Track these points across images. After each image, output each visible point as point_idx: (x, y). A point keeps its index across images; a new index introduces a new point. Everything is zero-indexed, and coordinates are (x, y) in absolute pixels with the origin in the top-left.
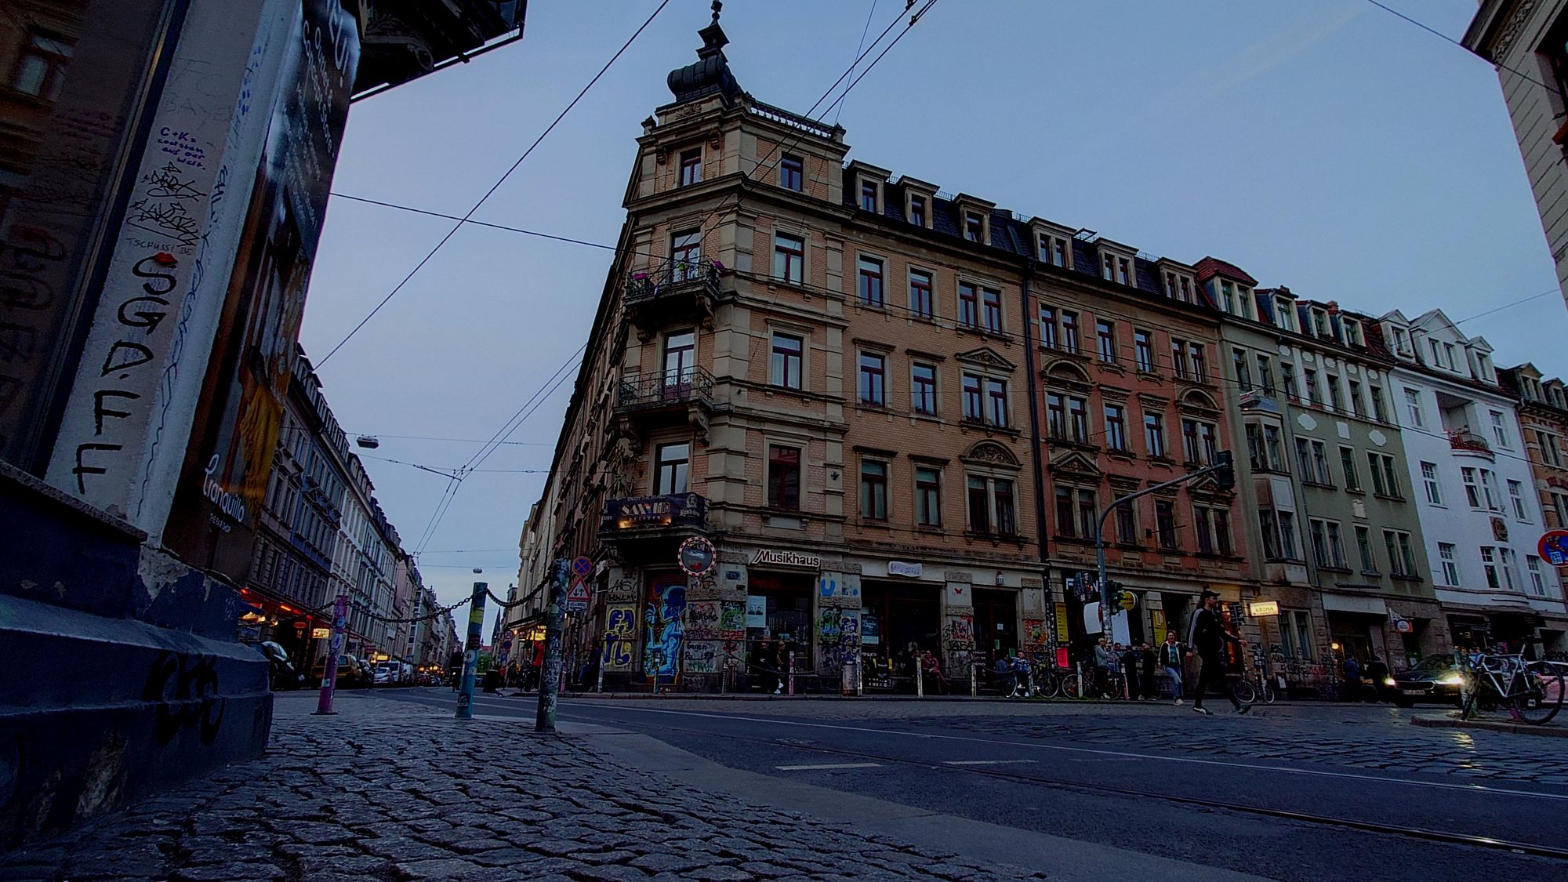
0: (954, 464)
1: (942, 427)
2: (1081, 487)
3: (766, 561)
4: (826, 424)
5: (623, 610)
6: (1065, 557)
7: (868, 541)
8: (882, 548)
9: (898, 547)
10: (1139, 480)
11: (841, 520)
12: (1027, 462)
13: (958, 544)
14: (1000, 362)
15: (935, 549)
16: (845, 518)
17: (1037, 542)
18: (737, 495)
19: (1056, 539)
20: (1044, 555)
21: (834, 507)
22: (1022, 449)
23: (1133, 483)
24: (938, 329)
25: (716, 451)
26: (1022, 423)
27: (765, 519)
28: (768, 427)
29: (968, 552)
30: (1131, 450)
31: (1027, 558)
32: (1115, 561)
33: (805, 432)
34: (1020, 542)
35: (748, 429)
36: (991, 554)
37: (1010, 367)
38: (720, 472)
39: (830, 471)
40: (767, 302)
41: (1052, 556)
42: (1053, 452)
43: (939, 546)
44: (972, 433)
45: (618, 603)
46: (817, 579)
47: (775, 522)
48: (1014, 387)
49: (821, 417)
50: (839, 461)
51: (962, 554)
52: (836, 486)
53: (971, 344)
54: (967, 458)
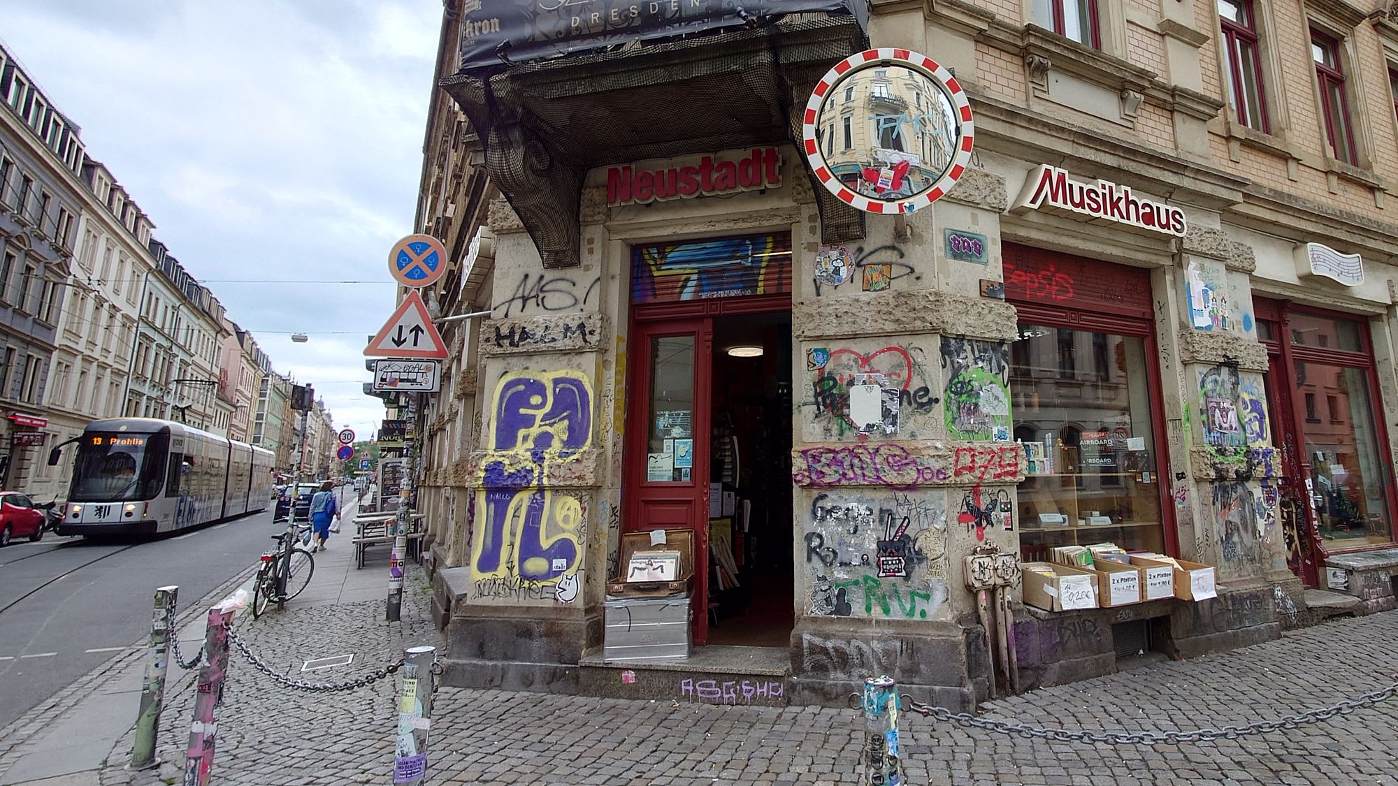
5: (547, 379)
21: (1188, 70)
45: (529, 355)
47: (1060, 83)
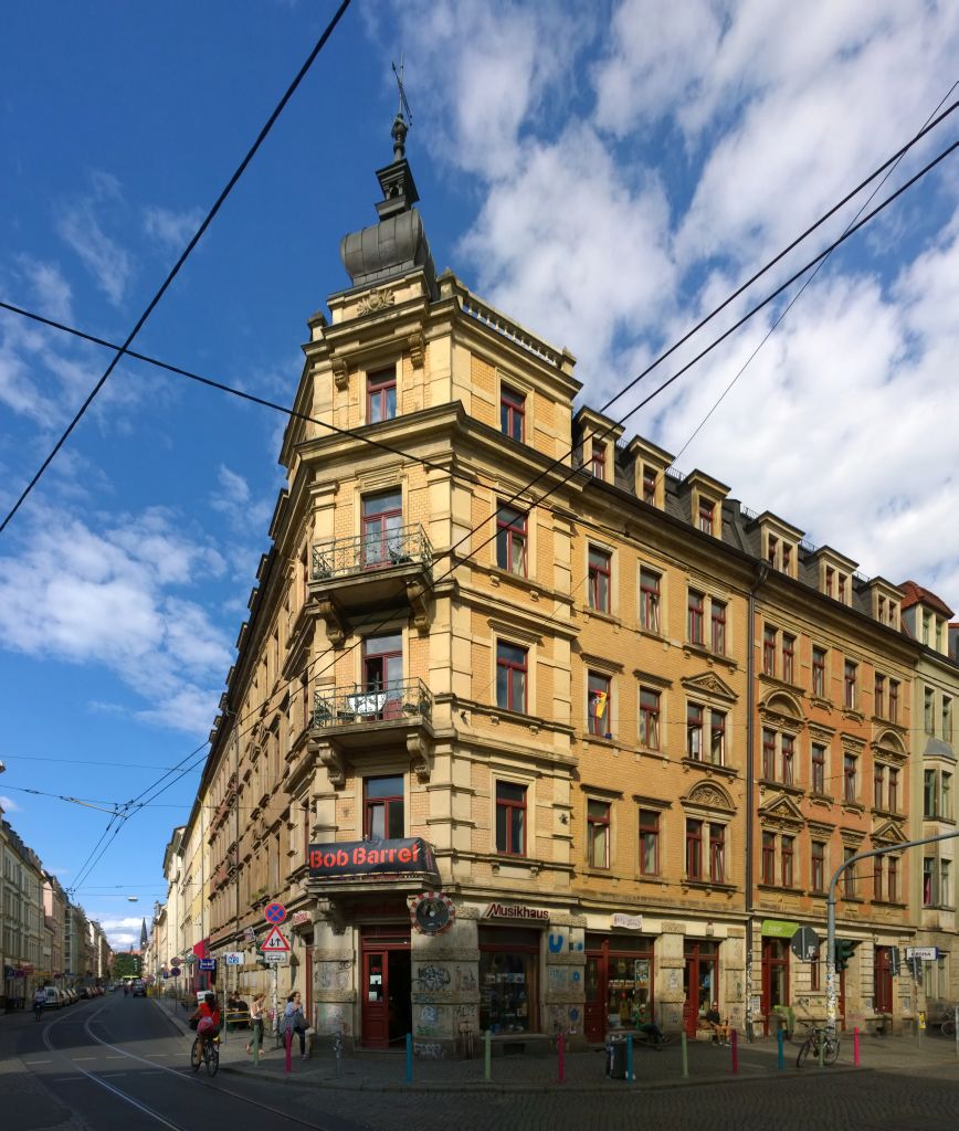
0: (676, 805)
1: (665, 764)
2: (785, 832)
3: (498, 915)
4: (556, 758)
6: (766, 906)
7: (593, 893)
8: (607, 899)
9: (619, 900)
10: (834, 826)
11: (569, 869)
12: (741, 805)
13: (673, 894)
14: (723, 691)
15: (654, 899)
16: (573, 866)
17: (744, 890)
18: (463, 840)
19: (761, 887)
20: (749, 903)
21: (561, 853)
22: (736, 789)
23: (828, 828)
24: (665, 646)
25: (439, 787)
26: (737, 761)
27: (495, 868)
28: (494, 759)
29: (683, 902)
30: (830, 795)
31: (734, 907)
32: (806, 910)
33: (532, 767)
34: (728, 890)
35: (473, 762)
36: (704, 903)
37: (732, 697)
38: (445, 813)
39: (558, 813)
40: (490, 598)
41: (755, 905)
42: (763, 793)
43: (658, 896)
44: (692, 771)
46: (544, 934)
47: (504, 870)
48: (734, 720)
49: (549, 748)
50: (565, 801)
51: (678, 905)
52: (564, 830)
53: (697, 667)
54: (687, 801)
